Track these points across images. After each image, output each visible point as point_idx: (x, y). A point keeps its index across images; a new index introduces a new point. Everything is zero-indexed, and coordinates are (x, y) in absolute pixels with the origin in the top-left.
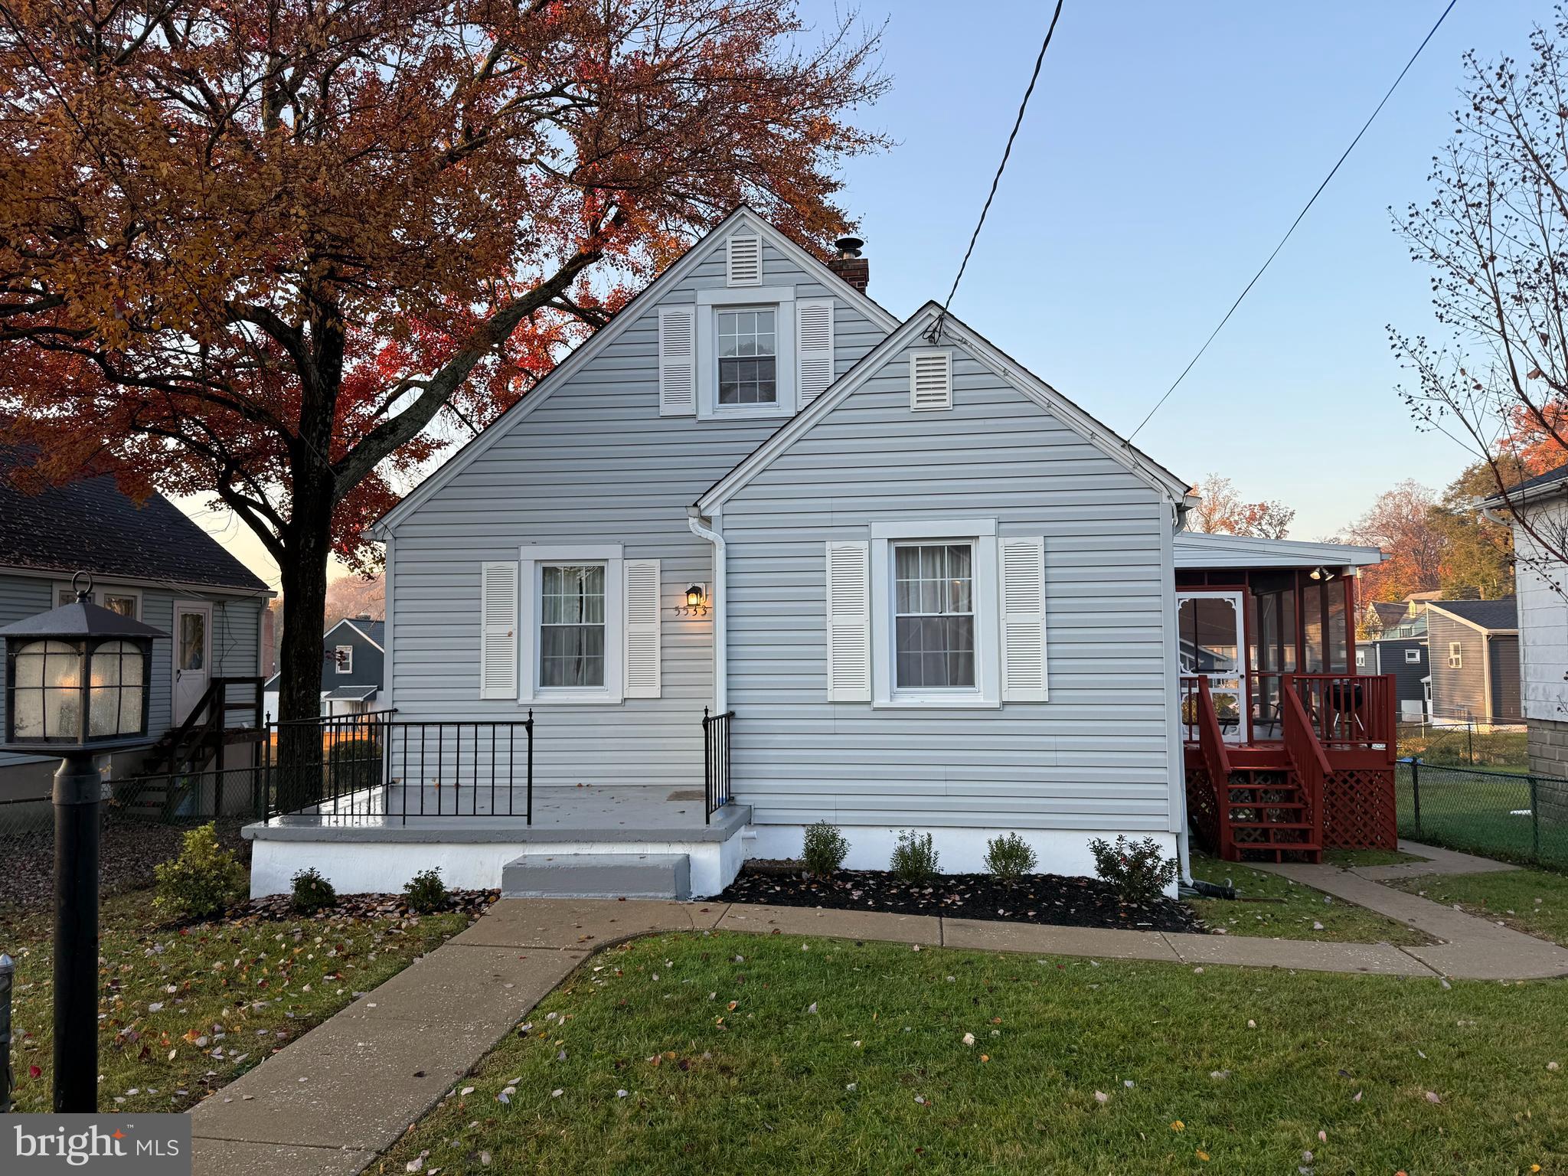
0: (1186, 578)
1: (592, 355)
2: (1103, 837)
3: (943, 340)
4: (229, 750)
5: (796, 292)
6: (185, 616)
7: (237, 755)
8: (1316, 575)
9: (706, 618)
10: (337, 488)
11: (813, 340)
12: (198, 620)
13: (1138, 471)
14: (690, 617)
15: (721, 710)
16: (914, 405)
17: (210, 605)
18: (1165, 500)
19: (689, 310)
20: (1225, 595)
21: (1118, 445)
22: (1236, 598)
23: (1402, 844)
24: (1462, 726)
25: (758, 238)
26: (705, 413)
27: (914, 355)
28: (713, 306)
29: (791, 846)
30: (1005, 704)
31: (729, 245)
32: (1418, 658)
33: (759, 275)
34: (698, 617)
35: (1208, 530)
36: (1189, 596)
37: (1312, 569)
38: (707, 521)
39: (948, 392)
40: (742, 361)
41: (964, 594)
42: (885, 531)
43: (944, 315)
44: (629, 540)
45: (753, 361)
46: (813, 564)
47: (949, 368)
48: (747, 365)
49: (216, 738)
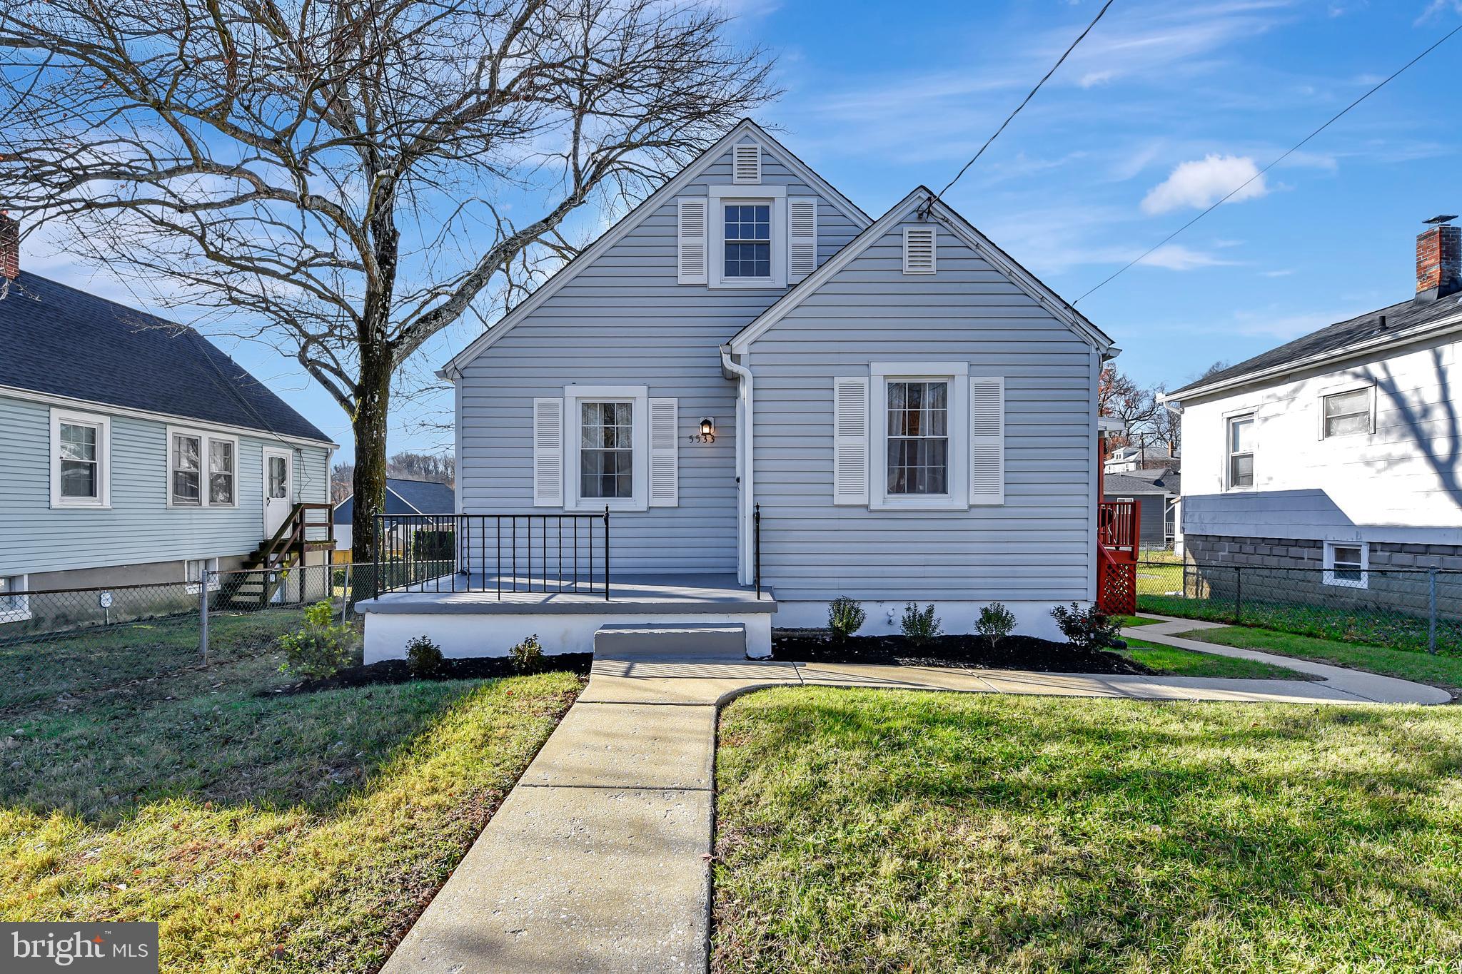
1: (623, 234)
2: (1063, 604)
3: (931, 219)
4: (309, 556)
5: (787, 190)
6: (271, 459)
7: (315, 558)
9: (714, 445)
10: (394, 358)
11: (801, 229)
12: (282, 462)
13: (1077, 329)
14: (701, 444)
16: (906, 269)
17: (290, 451)
18: (1094, 351)
19: (703, 201)
21: (1061, 307)
25: (758, 146)
26: (714, 284)
27: (907, 228)
28: (722, 198)
29: (817, 617)
30: (971, 507)
31: (735, 151)
33: (759, 175)
34: (708, 444)
38: (736, 358)
39: (933, 259)
40: (743, 245)
41: (941, 421)
42: (881, 369)
43: (932, 197)
44: (653, 382)
45: (751, 244)
46: (825, 395)
47: (934, 239)
48: (747, 247)
49: (299, 547)
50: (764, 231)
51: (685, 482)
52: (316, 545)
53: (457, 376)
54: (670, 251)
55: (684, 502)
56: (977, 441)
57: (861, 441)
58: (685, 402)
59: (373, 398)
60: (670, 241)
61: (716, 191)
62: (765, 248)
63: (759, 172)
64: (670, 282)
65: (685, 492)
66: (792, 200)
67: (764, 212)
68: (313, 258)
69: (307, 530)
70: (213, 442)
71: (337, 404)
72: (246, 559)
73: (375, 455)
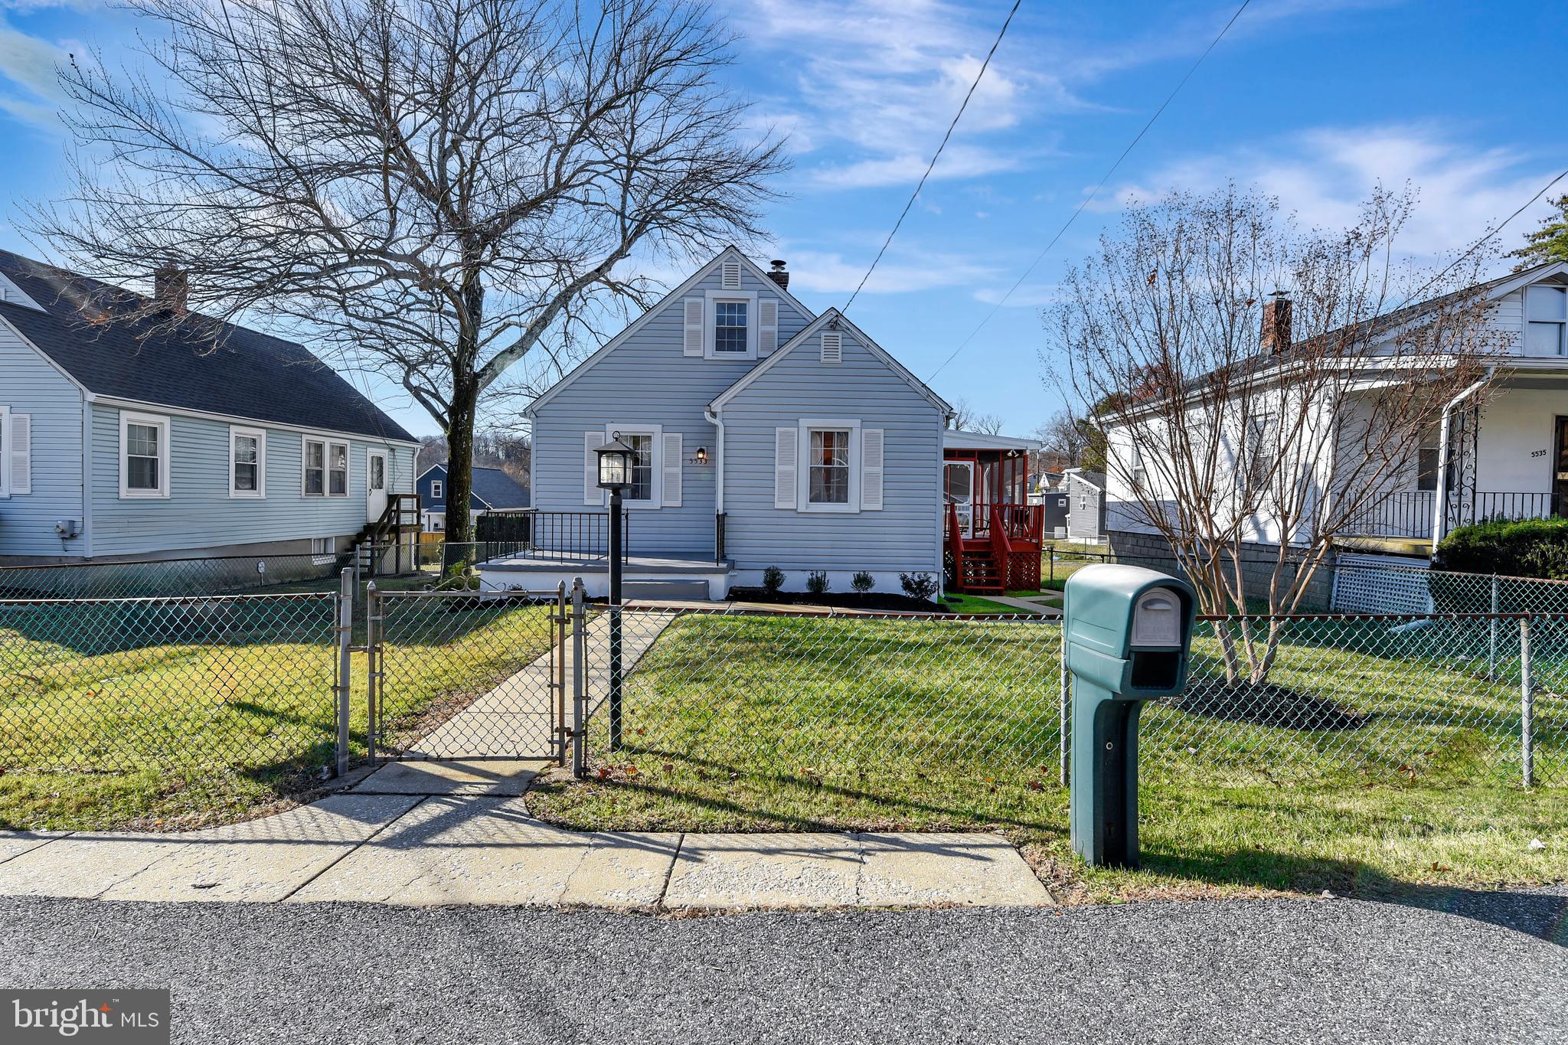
0: (949, 454)
2: (905, 572)
3: (838, 328)
4: (403, 537)
5: (758, 294)
6: (373, 458)
7: (408, 538)
8: (1010, 454)
9: (705, 465)
10: (479, 384)
11: (767, 320)
12: (380, 459)
13: (929, 399)
14: (698, 465)
15: (721, 512)
16: (823, 360)
17: (386, 451)
18: (940, 414)
19: (701, 300)
20: (965, 463)
21: (920, 386)
22: (970, 464)
23: (1042, 591)
24: (1082, 541)
25: (739, 264)
26: (708, 356)
27: (823, 334)
28: (714, 298)
29: (757, 580)
30: (861, 511)
31: (723, 267)
32: (1064, 505)
33: (739, 284)
34: (701, 465)
35: (957, 428)
36: (948, 462)
37: (1009, 451)
38: (714, 415)
39: (840, 353)
40: (729, 329)
41: (843, 455)
42: (806, 423)
43: (839, 315)
44: (666, 422)
45: (734, 329)
46: (770, 438)
47: (840, 341)
48: (731, 331)
49: (397, 530)
50: (743, 321)
51: (687, 490)
52: (409, 528)
53: (533, 416)
54: (678, 334)
55: (686, 504)
56: (866, 469)
57: (793, 468)
58: (688, 436)
59: (463, 416)
60: (678, 327)
61: (711, 294)
62: (743, 332)
63: (739, 281)
64: (678, 354)
65: (687, 497)
66: (761, 301)
67: (742, 308)
68: (414, 304)
69: (402, 515)
70: (332, 447)
71: (433, 419)
72: (354, 538)
73: (464, 461)
